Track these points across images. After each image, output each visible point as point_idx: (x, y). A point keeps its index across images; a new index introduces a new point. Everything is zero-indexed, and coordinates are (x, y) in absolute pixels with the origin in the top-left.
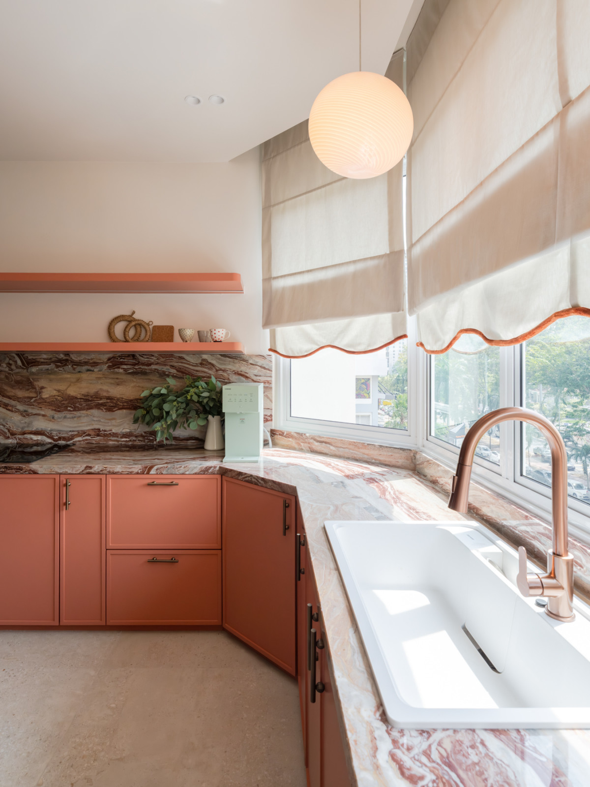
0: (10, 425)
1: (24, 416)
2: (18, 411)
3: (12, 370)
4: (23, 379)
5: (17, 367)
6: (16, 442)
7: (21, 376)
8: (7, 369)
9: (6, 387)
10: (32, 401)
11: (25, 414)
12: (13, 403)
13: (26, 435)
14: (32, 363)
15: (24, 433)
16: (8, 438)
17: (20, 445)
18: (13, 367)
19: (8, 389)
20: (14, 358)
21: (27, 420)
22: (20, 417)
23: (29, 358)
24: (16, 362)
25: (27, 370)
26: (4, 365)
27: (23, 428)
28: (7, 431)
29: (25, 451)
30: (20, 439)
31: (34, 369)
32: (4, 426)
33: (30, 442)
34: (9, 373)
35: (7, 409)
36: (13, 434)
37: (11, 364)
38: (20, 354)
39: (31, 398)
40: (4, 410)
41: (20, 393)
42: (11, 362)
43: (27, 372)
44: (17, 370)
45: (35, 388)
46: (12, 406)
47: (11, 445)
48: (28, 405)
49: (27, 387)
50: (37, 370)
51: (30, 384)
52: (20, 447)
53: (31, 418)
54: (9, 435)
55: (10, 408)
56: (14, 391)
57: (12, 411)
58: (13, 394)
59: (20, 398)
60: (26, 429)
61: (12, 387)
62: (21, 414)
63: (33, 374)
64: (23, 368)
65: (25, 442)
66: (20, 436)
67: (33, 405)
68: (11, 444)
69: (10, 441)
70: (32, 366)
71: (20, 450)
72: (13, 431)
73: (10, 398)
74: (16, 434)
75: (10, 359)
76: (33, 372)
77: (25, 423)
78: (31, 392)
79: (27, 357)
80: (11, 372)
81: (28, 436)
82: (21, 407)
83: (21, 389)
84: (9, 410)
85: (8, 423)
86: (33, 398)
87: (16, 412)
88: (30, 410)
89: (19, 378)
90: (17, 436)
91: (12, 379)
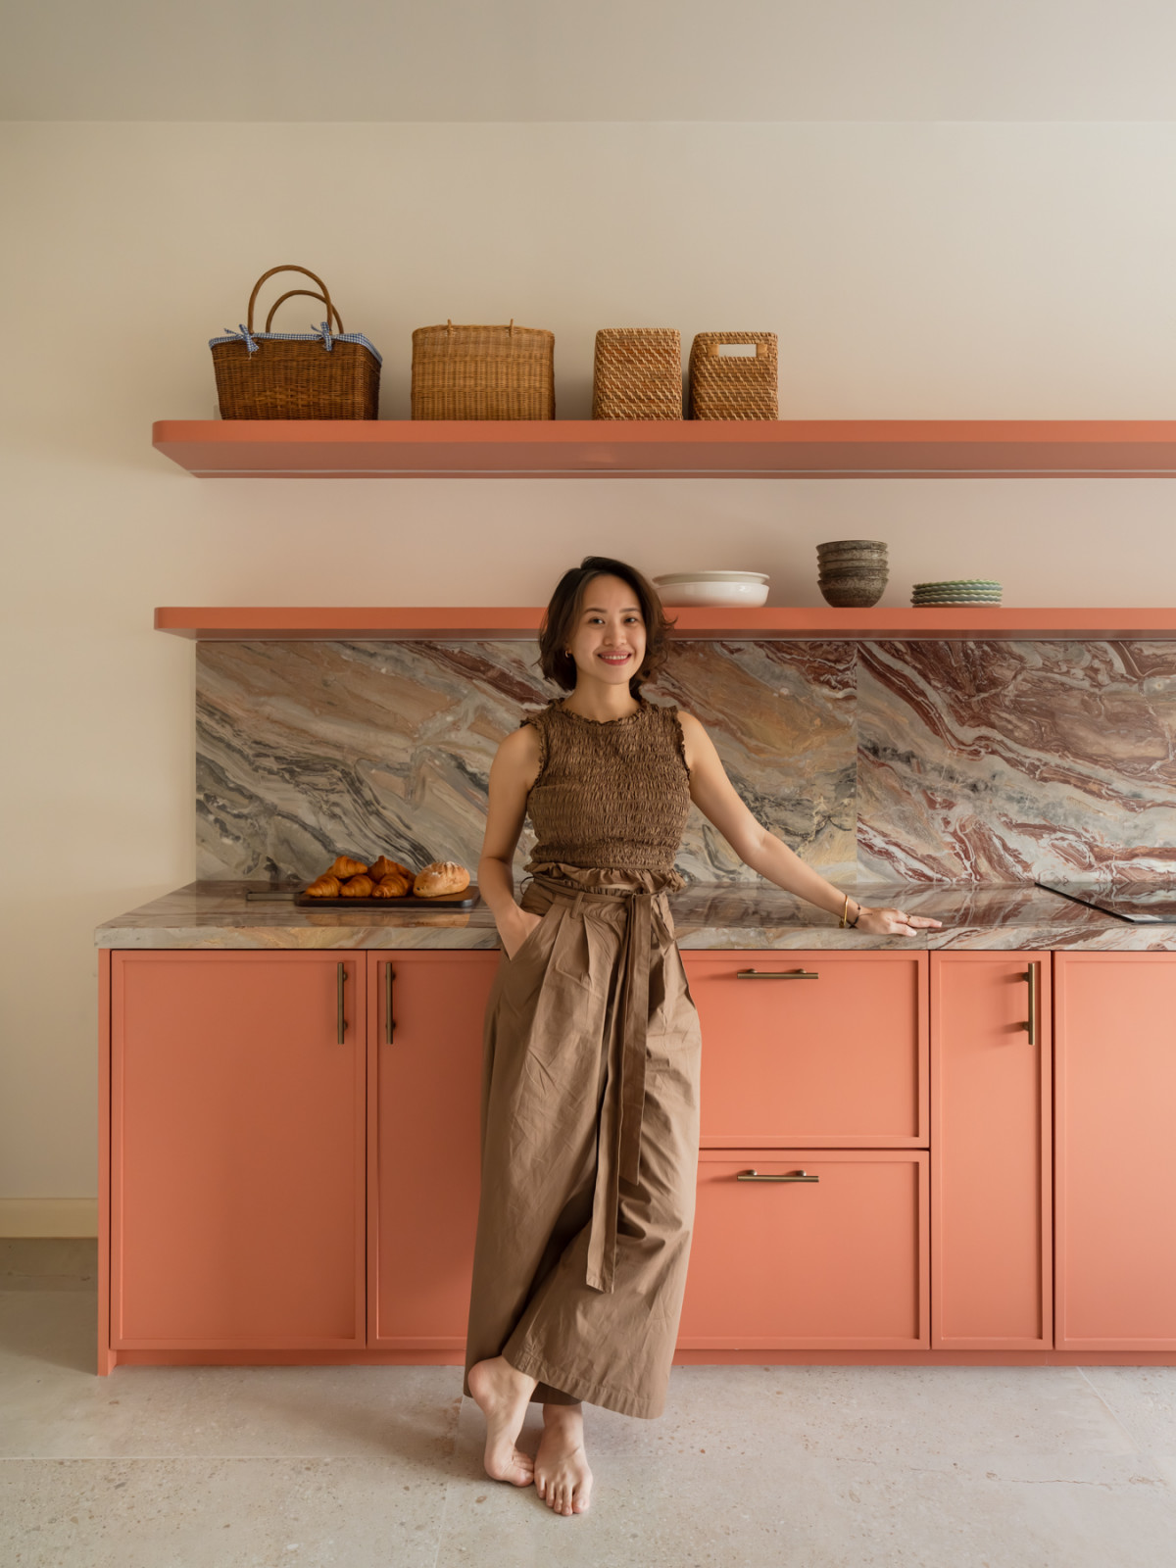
0: (1094, 832)
1: (1133, 810)
2: (1116, 795)
3: (1099, 686)
4: (1129, 709)
5: (1113, 679)
6: (1110, 878)
7: (1124, 701)
8: (1086, 684)
9: (1082, 732)
10: (1154, 767)
11: (1134, 803)
12: (1102, 773)
13: (1135, 861)
14: (1154, 666)
15: (1132, 855)
16: (1090, 866)
17: (1122, 886)
18: (1103, 678)
19: (1091, 737)
20: (1106, 652)
21: (1142, 818)
22: (1122, 812)
23: (1146, 652)
24: (1110, 663)
25: (1141, 684)
26: (1080, 674)
27: (1128, 842)
28: (1085, 849)
29: (1135, 901)
30: (1120, 871)
31: (1159, 684)
32: (1079, 835)
33: (1149, 877)
34: (1091, 695)
35: (1086, 791)
36: (1102, 857)
37: (1096, 671)
38: (1123, 641)
39: (1151, 760)
40: (1078, 794)
41: (1121, 748)
42: (1097, 664)
43: (1141, 690)
44: (1115, 686)
45: (1162, 735)
46: (1101, 783)
47: (1096, 888)
48: (1142, 779)
49: (1141, 732)
50: (1167, 686)
51: (1148, 724)
52: (1120, 891)
53: (1151, 815)
54: (1093, 859)
55: (1094, 787)
56: (1104, 742)
57: (1099, 796)
58: (1102, 751)
59: (1122, 760)
60: (1136, 844)
61: (1100, 731)
62: (1125, 805)
63: (1155, 696)
64: (1129, 681)
65: (1136, 877)
66: (1121, 864)
67: (1158, 780)
68: (1098, 882)
69: (1092, 876)
70: (1153, 675)
71: (1121, 899)
72: (1101, 849)
73: (1096, 762)
74: (1110, 858)
75: (1095, 657)
76: (1155, 691)
77: (1136, 827)
78: (1150, 744)
79: (1141, 650)
80: (1096, 690)
81: (1143, 863)
82: (1123, 786)
83: (1124, 737)
84: (1091, 792)
85: (1090, 828)
86: (1155, 759)
87: (1109, 798)
88: (1148, 794)
89: (1117, 707)
90: (1114, 863)
91: (1099, 709)
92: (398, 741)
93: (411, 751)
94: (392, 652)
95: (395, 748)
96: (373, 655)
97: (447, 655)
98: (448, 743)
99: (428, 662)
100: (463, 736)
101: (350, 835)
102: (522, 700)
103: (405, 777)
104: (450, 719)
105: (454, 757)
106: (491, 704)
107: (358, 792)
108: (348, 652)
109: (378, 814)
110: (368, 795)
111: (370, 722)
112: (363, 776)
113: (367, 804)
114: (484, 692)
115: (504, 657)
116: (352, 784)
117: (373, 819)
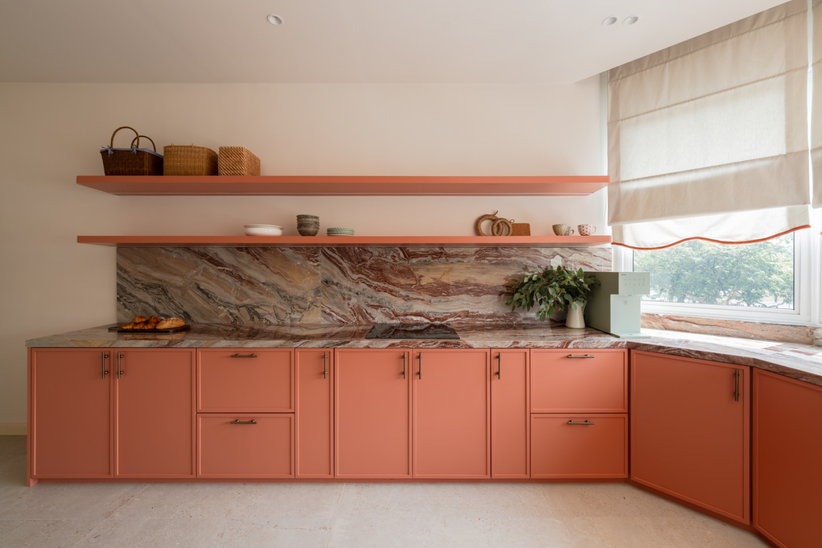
0: (394, 307)
1: (406, 301)
2: (401, 296)
3: (396, 261)
4: (405, 269)
5: (400, 259)
6: (399, 322)
7: (404, 266)
8: (392, 261)
9: (391, 276)
10: (413, 287)
11: (407, 299)
12: (397, 289)
13: (407, 317)
14: (413, 255)
15: (406, 315)
16: (393, 319)
17: (403, 325)
18: (397, 259)
19: (393, 278)
20: (398, 251)
21: (409, 303)
22: (403, 301)
23: (410, 251)
24: (399, 254)
25: (409, 261)
26: (390, 258)
27: (405, 311)
28: (392, 313)
29: (407, 329)
30: (402, 320)
31: (414, 261)
32: (390, 309)
33: (411, 322)
34: (393, 264)
35: (392, 294)
36: (397, 315)
37: (395, 257)
38: (403, 247)
39: (412, 285)
40: (389, 296)
41: (403, 281)
42: (395, 255)
43: (409, 263)
44: (401, 262)
45: (416, 277)
46: (396, 292)
47: (395, 325)
48: (409, 291)
49: (408, 276)
50: (417, 262)
51: (411, 274)
52: (402, 326)
53: (412, 302)
54: (394, 316)
55: (394, 294)
56: (397, 279)
57: (396, 296)
58: (397, 282)
59: (403, 285)
60: (408, 311)
61: (396, 276)
62: (404, 299)
63: (413, 264)
64: (405, 260)
65: (407, 322)
66: (403, 317)
67: (414, 291)
68: (395, 324)
69: (394, 321)
70: (412, 258)
71: (403, 329)
72: (397, 313)
73: (395, 285)
74: (399, 316)
75: (394, 252)
76: (413, 263)
77: (407, 306)
78: (412, 280)
79: (408, 250)
80: (395, 263)
81: (410, 317)
82: (403, 293)
83: (403, 278)
84: (393, 295)
85: (393, 306)
86: (413, 285)
87: (399, 297)
88: (411, 296)
89: (401, 268)
90: (400, 317)
91: (396, 269)
92: (179, 279)
93: (183, 282)
94: (177, 251)
95: (178, 281)
96: (171, 252)
97: (194, 252)
98: (195, 279)
99: (188, 253)
100: (199, 277)
101: (164, 308)
102: (217, 266)
103: (181, 290)
104: (195, 272)
105: (196, 284)
106: (207, 267)
107: (167, 295)
108: (164, 250)
109: (173, 302)
110: (170, 296)
111: (170, 273)
112: (168, 290)
113: (170, 299)
114: (205, 263)
115: (212, 252)
116: (165, 292)
117: (172, 304)
